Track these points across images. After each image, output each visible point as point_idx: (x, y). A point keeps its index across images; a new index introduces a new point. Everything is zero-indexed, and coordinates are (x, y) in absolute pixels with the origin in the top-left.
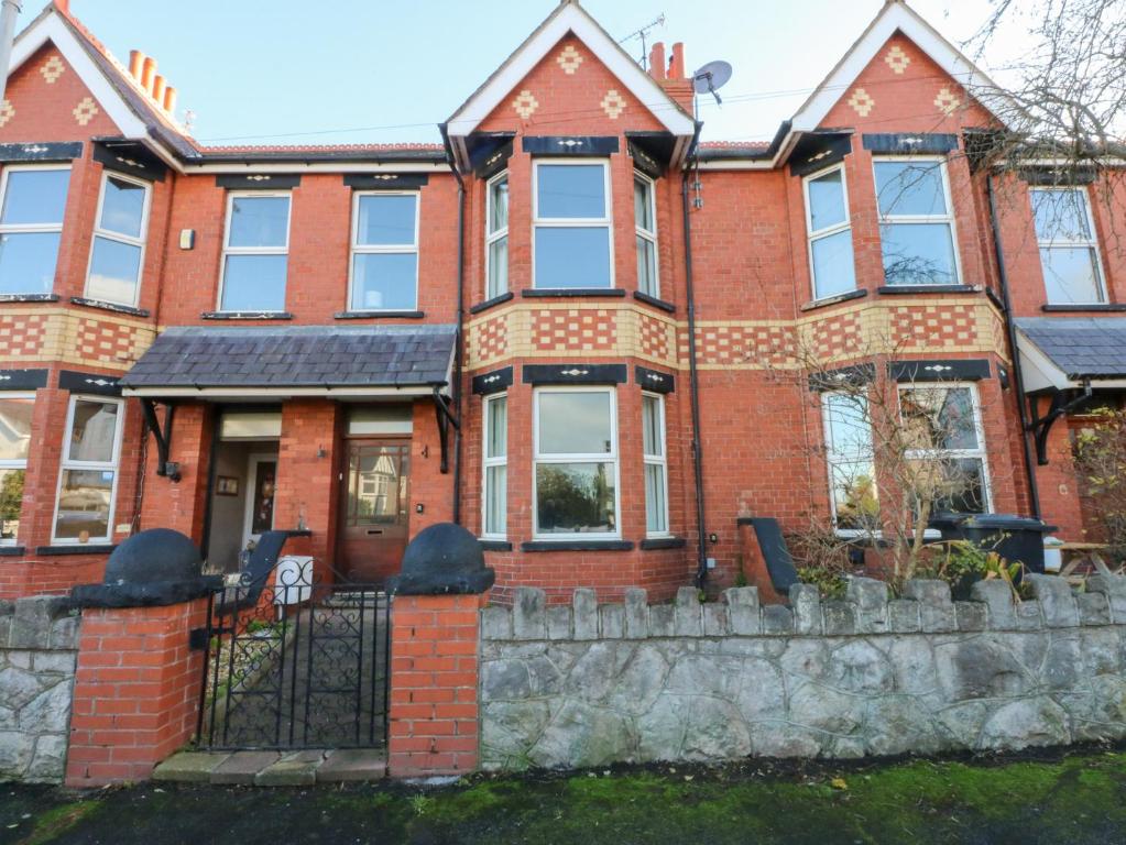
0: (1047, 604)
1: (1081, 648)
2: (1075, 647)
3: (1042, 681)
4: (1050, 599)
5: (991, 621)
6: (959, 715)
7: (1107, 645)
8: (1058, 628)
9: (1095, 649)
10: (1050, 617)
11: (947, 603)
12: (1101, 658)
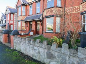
0: (63, 49)
1: (69, 59)
2: (67, 58)
3: (59, 61)
4: (63, 48)
5: (52, 49)
6: (46, 60)
7: (75, 60)
8: (64, 54)
9: (72, 60)
10: (62, 51)
11: (46, 45)
12: (72, 62)
